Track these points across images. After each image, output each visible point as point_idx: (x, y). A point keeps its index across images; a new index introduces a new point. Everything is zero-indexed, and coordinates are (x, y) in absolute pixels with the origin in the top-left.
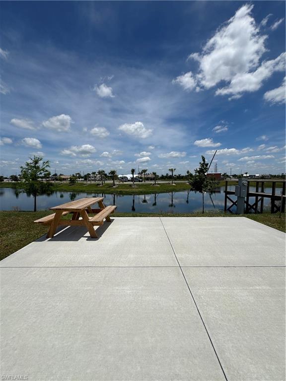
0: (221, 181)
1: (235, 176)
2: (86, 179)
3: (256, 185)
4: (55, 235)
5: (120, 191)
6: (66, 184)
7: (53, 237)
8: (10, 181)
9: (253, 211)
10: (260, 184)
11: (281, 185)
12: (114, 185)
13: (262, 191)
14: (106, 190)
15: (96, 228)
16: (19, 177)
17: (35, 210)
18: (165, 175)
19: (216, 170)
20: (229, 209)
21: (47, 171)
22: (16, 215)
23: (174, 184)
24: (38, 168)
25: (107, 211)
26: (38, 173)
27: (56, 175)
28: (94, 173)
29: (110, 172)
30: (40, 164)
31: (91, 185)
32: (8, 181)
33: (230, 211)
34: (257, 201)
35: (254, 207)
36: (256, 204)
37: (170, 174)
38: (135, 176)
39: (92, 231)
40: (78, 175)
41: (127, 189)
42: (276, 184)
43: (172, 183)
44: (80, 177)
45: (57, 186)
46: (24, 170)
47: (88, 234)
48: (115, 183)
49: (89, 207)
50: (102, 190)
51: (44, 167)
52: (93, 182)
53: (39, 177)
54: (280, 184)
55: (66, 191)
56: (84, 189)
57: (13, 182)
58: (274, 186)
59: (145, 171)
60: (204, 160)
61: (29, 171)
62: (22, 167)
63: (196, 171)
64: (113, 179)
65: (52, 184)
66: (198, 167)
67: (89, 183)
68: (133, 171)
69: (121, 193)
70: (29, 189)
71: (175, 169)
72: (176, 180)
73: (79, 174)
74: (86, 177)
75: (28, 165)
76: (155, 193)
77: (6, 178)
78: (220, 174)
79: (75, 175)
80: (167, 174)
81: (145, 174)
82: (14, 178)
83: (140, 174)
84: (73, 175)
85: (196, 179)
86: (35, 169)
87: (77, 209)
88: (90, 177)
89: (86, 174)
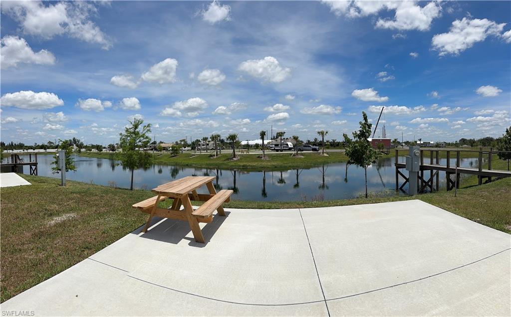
0: (391, 150)
1: (407, 143)
2: (193, 148)
3: (430, 154)
4: (149, 229)
5: (243, 166)
6: (166, 156)
7: (146, 231)
8: (108, 151)
9: (429, 189)
10: (435, 153)
11: (455, 155)
12: (234, 157)
13: (437, 163)
14: (222, 164)
15: (202, 225)
16: (116, 146)
17: (132, 189)
18: (312, 140)
19: (384, 135)
20: (401, 188)
21: (147, 138)
22: (112, 193)
23: (325, 155)
24: (138, 133)
25: (219, 198)
26: (138, 141)
27: (155, 143)
28: (205, 139)
29: (228, 136)
30: (140, 129)
31: (200, 156)
32: (106, 152)
33: (402, 190)
34: (432, 176)
35: (430, 183)
36: (431, 180)
37: (320, 139)
38: (266, 142)
39: (196, 230)
40: (183, 143)
41: (255, 161)
42: (451, 153)
43: (323, 153)
44: (186, 145)
45: (155, 157)
46: (123, 137)
47: (191, 235)
48: (236, 153)
49: (194, 191)
50: (216, 165)
51: (144, 132)
52: (204, 152)
53: (137, 146)
54: (454, 153)
55: (166, 164)
56: (190, 162)
57: (111, 152)
58: (448, 156)
59: (280, 134)
60: (365, 119)
61: (129, 138)
62: (121, 134)
63: (355, 135)
64: (233, 148)
65: (150, 156)
66: (358, 129)
67: (198, 153)
68: (263, 135)
69: (245, 169)
70: (127, 161)
71: (327, 133)
72: (328, 148)
73: (184, 140)
74: (194, 145)
75: (127, 130)
76: (296, 168)
77: (105, 148)
78: (390, 140)
79: (179, 142)
80: (316, 140)
81: (281, 140)
82: (112, 148)
83: (274, 139)
84: (177, 142)
85: (355, 147)
86: (134, 136)
87: (177, 194)
88: (199, 145)
89: (194, 140)
